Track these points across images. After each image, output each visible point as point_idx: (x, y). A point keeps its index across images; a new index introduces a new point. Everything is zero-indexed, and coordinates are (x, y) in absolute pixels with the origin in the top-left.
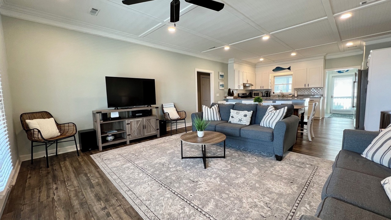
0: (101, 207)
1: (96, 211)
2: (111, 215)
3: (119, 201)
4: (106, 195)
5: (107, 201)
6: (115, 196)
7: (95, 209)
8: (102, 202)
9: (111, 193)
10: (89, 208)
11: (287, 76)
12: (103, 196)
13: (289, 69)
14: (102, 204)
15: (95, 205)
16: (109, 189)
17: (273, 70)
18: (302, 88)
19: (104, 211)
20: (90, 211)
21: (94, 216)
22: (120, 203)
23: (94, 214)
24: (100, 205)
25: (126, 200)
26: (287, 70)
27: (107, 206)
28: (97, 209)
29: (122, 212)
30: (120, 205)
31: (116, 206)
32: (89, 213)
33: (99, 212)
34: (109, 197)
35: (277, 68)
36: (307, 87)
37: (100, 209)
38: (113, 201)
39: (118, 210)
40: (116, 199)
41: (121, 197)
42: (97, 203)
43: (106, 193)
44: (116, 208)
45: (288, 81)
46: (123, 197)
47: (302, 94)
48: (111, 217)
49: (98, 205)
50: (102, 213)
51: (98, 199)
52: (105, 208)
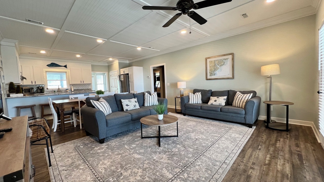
0: (253, 171)
1: (258, 171)
2: (253, 162)
3: (239, 164)
4: (240, 175)
5: (245, 171)
6: (237, 169)
7: (258, 173)
8: (249, 173)
9: (235, 173)
10: (261, 178)
11: (61, 73)
12: (243, 177)
13: (66, 66)
14: (250, 172)
15: (256, 175)
16: (233, 177)
17: (48, 65)
18: (78, 84)
19: (254, 167)
20: (263, 175)
21: (262, 170)
22: (240, 163)
23: (261, 171)
24: (253, 172)
25: (235, 161)
26: (64, 67)
27: (249, 168)
28: (257, 172)
29: (245, 159)
30: (242, 162)
31: (244, 163)
32: (264, 174)
33: (257, 170)
34: (240, 172)
35: (52, 64)
36: (82, 83)
37: (255, 170)
38: (242, 167)
39: (246, 161)
40: (238, 167)
41: (235, 165)
42: (253, 176)
43: (239, 177)
44: (246, 163)
45: (61, 77)
46: (234, 163)
47: (77, 89)
48: (254, 162)
49: (253, 174)
50: (256, 167)
51: (249, 178)
52: (251, 168)
